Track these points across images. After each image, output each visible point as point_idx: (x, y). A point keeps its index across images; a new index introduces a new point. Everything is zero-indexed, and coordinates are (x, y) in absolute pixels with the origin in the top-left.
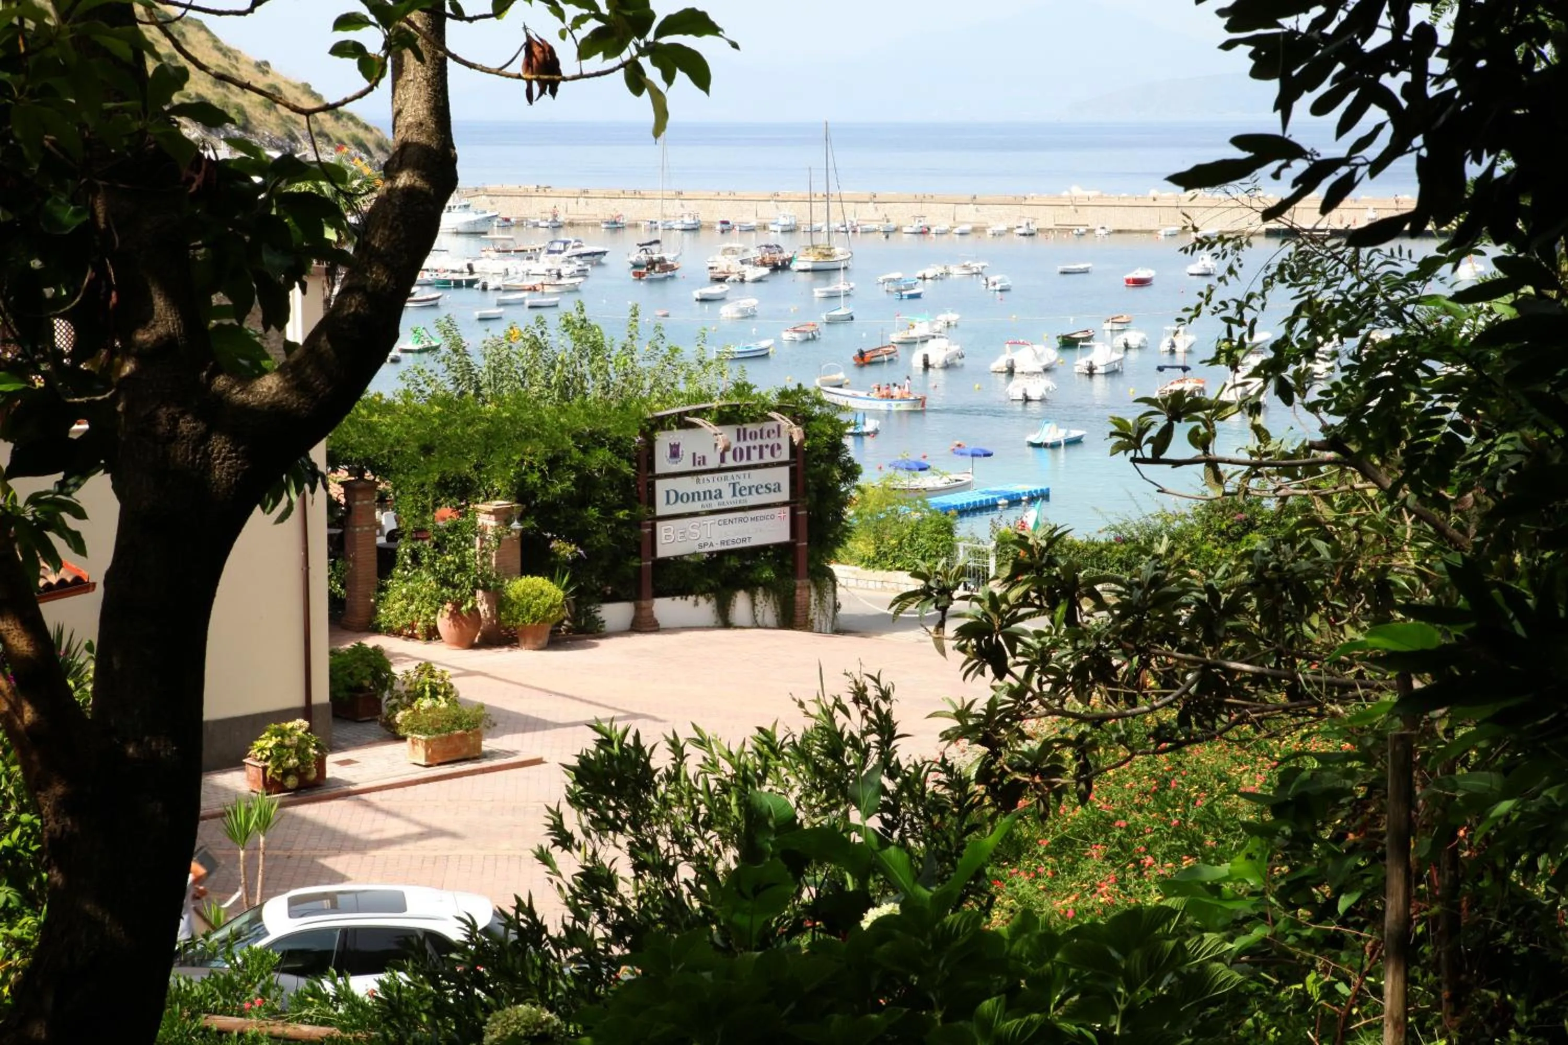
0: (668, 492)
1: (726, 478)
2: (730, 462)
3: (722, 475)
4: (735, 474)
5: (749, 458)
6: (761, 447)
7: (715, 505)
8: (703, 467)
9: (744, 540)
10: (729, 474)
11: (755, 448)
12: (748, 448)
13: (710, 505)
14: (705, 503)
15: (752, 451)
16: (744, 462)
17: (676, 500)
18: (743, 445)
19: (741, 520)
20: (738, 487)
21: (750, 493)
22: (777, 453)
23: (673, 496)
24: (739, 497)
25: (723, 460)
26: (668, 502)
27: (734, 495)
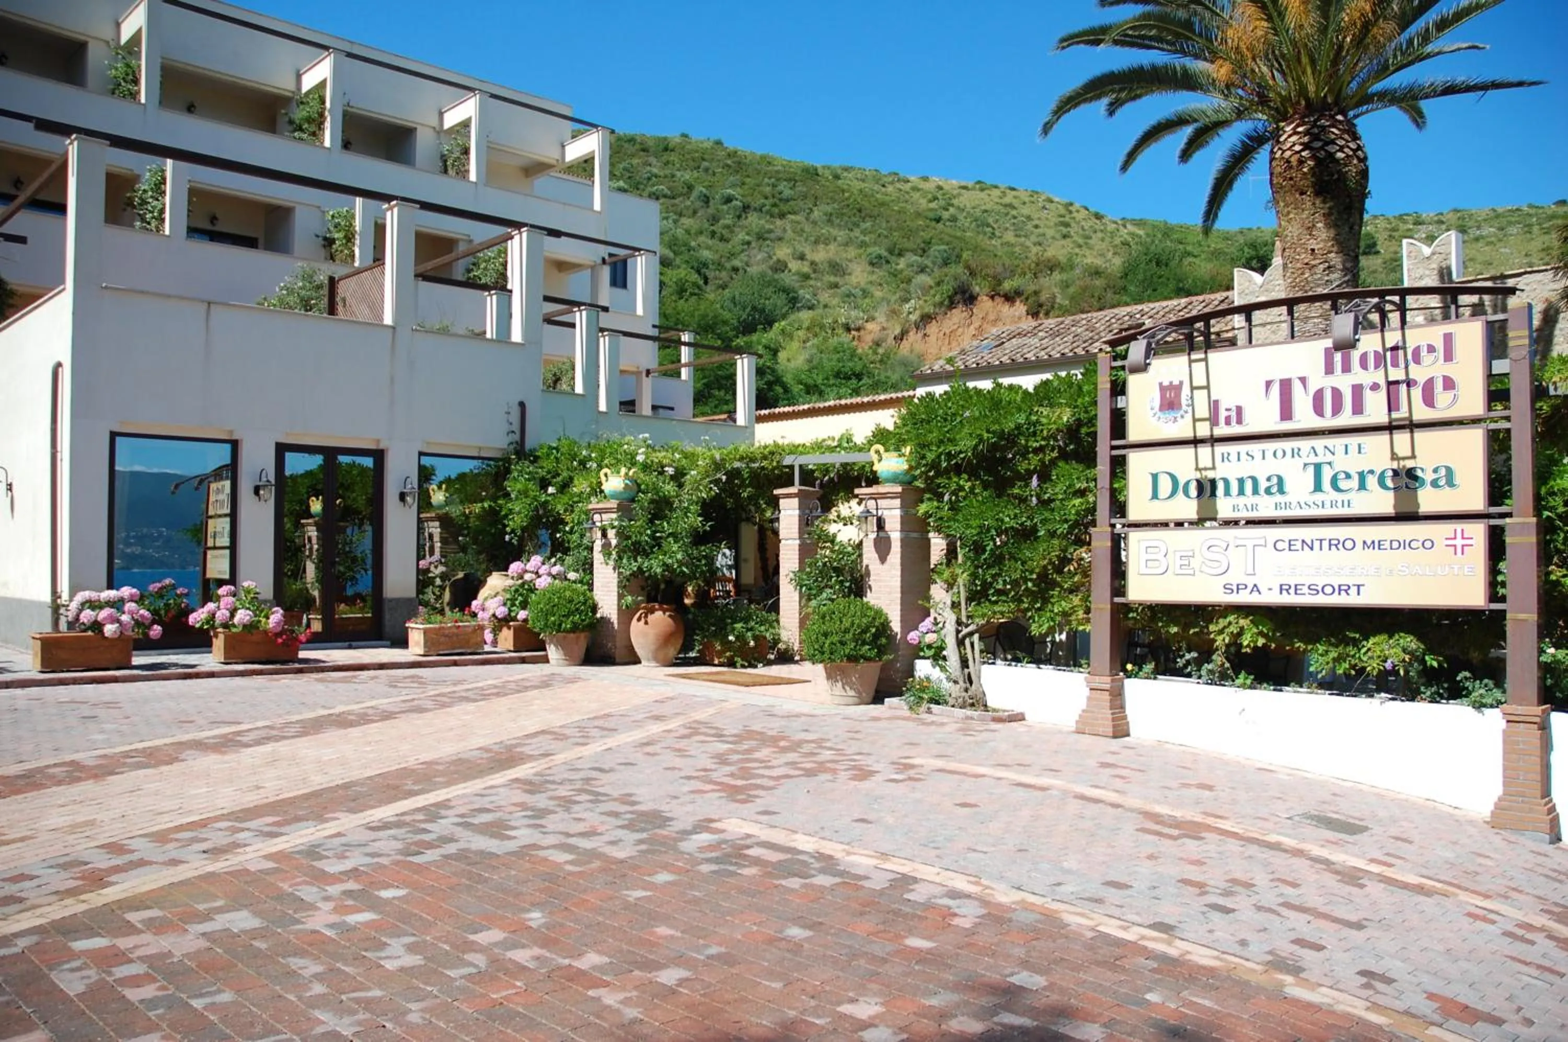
0: (1155, 477)
1: (1295, 453)
2: (1304, 417)
3: (1288, 445)
4: (1319, 443)
5: (1358, 409)
6: (1392, 385)
7: (1266, 508)
8: (1235, 430)
9: (1343, 589)
10: (1304, 444)
11: (1375, 387)
12: (1357, 390)
13: (1254, 507)
14: (1242, 500)
15: (1368, 395)
16: (1346, 419)
17: (1174, 492)
18: (1344, 383)
19: (1334, 544)
20: (1327, 474)
21: (1362, 486)
22: (1442, 397)
23: (1165, 486)
24: (1329, 494)
25: (1286, 412)
26: (1155, 496)
27: (1318, 487)
